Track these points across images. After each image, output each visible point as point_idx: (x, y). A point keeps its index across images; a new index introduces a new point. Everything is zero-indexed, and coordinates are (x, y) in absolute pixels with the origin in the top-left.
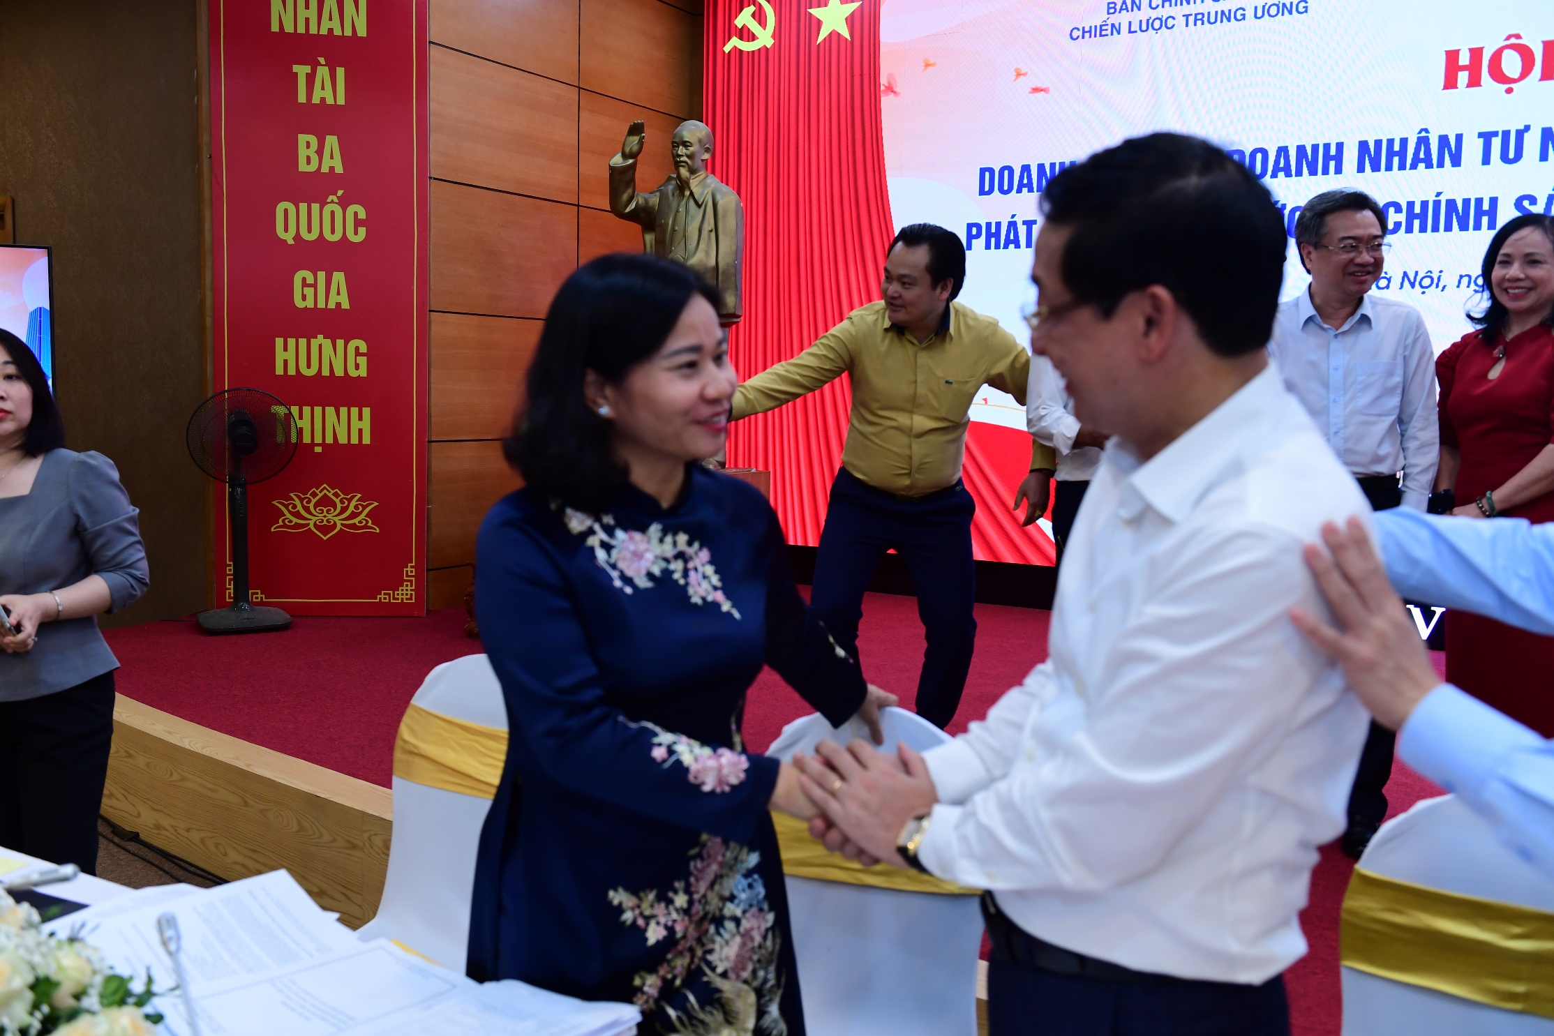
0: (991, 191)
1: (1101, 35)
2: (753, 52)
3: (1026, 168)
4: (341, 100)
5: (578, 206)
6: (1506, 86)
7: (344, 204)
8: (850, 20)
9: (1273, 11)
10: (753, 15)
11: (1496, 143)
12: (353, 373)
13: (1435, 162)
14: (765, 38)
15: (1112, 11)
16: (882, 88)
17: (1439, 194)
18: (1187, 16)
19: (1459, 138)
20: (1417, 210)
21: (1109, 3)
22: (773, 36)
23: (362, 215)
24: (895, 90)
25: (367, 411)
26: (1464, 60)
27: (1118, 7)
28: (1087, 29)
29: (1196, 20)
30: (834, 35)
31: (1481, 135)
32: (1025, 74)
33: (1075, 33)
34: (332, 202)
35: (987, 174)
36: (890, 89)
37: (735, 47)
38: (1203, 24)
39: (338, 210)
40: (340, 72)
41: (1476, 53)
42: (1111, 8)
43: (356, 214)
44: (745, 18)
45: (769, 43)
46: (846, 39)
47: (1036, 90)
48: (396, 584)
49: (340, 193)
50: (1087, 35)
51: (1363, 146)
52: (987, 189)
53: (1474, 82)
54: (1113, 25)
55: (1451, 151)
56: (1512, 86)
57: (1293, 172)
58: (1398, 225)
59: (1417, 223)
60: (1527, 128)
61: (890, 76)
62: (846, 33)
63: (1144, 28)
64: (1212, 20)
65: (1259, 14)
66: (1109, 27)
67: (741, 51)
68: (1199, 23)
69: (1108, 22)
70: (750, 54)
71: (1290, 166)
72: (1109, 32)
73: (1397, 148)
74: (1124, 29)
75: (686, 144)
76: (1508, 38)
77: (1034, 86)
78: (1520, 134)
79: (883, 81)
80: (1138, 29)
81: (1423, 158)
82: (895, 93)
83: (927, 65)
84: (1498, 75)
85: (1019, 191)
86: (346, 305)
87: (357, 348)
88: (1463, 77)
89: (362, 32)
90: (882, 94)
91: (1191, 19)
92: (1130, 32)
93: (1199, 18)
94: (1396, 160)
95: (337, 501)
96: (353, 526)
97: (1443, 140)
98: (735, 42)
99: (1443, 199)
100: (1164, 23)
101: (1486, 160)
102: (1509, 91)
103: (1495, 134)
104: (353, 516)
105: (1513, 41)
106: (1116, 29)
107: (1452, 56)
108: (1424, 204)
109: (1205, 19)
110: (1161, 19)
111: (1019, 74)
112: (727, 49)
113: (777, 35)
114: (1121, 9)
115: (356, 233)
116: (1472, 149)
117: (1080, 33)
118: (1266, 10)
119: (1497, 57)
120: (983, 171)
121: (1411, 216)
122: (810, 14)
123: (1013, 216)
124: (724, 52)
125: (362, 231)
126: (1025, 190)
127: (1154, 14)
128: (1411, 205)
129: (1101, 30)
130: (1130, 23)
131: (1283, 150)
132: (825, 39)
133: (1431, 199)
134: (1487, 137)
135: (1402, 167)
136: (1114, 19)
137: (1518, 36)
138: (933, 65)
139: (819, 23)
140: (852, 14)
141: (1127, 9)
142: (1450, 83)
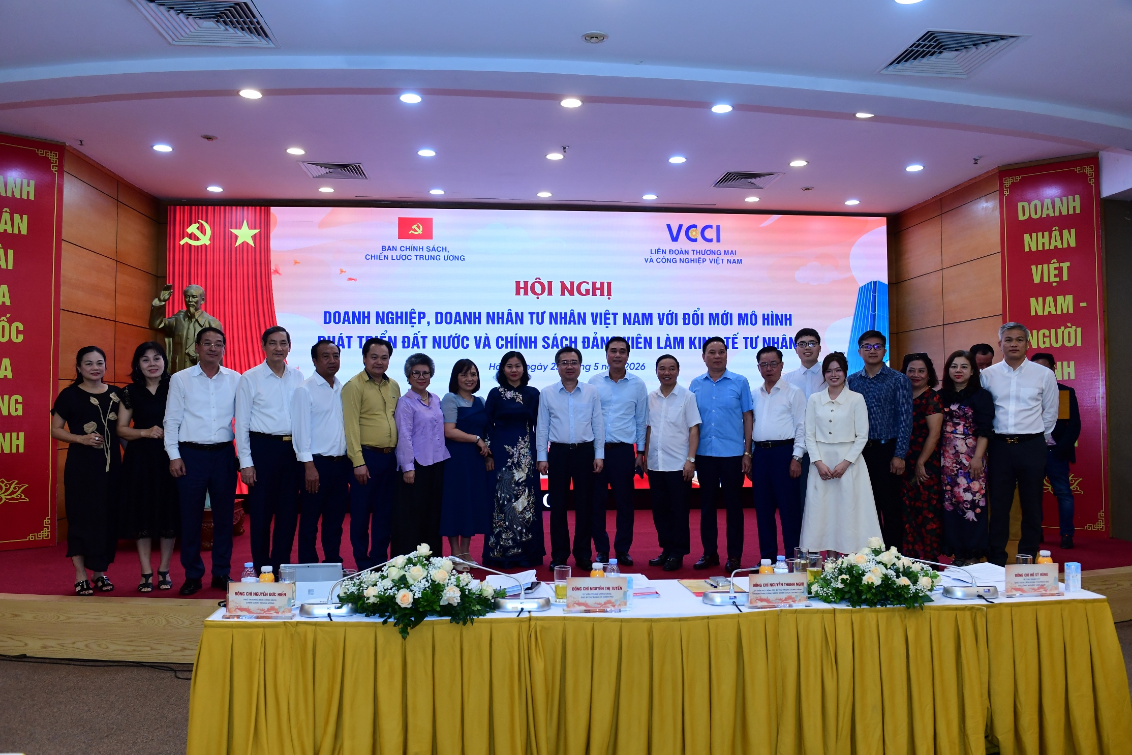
0: (330, 322)
1: (379, 259)
2: (198, 246)
3: (346, 313)
4: (10, 267)
5: (115, 321)
6: (537, 296)
7: (10, 322)
8: (254, 237)
9: (451, 258)
10: (198, 228)
11: (535, 316)
12: (14, 413)
13: (514, 322)
14: (205, 240)
15: (384, 249)
16: (272, 271)
17: (516, 334)
18: (417, 256)
19: (522, 313)
20: (509, 340)
21: (383, 246)
22: (210, 240)
23: (21, 327)
24: (279, 272)
25: (22, 435)
26: (522, 285)
27: (387, 248)
28: (373, 256)
29: (420, 258)
30: (244, 244)
31: (529, 313)
32: (345, 272)
33: (368, 257)
34: (3, 320)
35: (328, 314)
36: (276, 272)
37: (187, 243)
38: (423, 260)
39: (7, 325)
40: (11, 252)
41: (526, 283)
42: (383, 248)
43: (17, 327)
44: (193, 229)
45: (208, 243)
46: (252, 246)
47: (350, 279)
48: (39, 529)
49: (8, 316)
50: (373, 258)
51: (488, 314)
52: (328, 321)
53: (526, 293)
54: (385, 256)
55: (519, 318)
56: (539, 296)
57: (462, 323)
58: (503, 345)
59: (509, 345)
60: (545, 312)
61: (276, 266)
62: (251, 243)
63: (398, 258)
64: (427, 258)
65: (446, 259)
66: (383, 256)
67: (190, 245)
68: (422, 259)
69: (383, 254)
70: (196, 248)
71: (461, 320)
72: (383, 258)
73: (500, 316)
74: (390, 258)
75: (193, 296)
76: (536, 279)
77: (349, 277)
78: (543, 314)
79: (273, 267)
80: (396, 258)
81: (510, 321)
82: (279, 274)
83: (296, 263)
84: (534, 292)
85: (344, 323)
86: (10, 376)
87: (16, 400)
88: (522, 291)
89: (24, 232)
90: (272, 274)
91: (418, 257)
92: (392, 259)
93: (421, 257)
94: (500, 320)
95: (3, 485)
96: (13, 499)
97: (517, 314)
98: (186, 240)
99: (518, 336)
100: (407, 257)
101: (532, 323)
102: (538, 298)
103: (534, 313)
104: (13, 493)
105: (538, 280)
106: (386, 257)
107: (518, 283)
108: (512, 338)
109: (424, 258)
110: (405, 256)
111: (342, 272)
112: (182, 243)
113: (212, 238)
114: (388, 249)
115: (17, 337)
116: (527, 318)
117: (370, 257)
118: (448, 258)
119: (533, 285)
120: (325, 313)
121: (507, 342)
122: (231, 232)
123: (341, 334)
124: (180, 244)
125: (21, 337)
126: (346, 322)
127: (403, 253)
128: (507, 338)
129: (379, 257)
130: (392, 256)
131: (458, 314)
132: (240, 245)
133: (514, 336)
134: (532, 314)
135: (503, 323)
136: (386, 253)
137: (539, 279)
138: (299, 263)
139: (236, 237)
140: (255, 235)
141: (390, 249)
142: (518, 293)
